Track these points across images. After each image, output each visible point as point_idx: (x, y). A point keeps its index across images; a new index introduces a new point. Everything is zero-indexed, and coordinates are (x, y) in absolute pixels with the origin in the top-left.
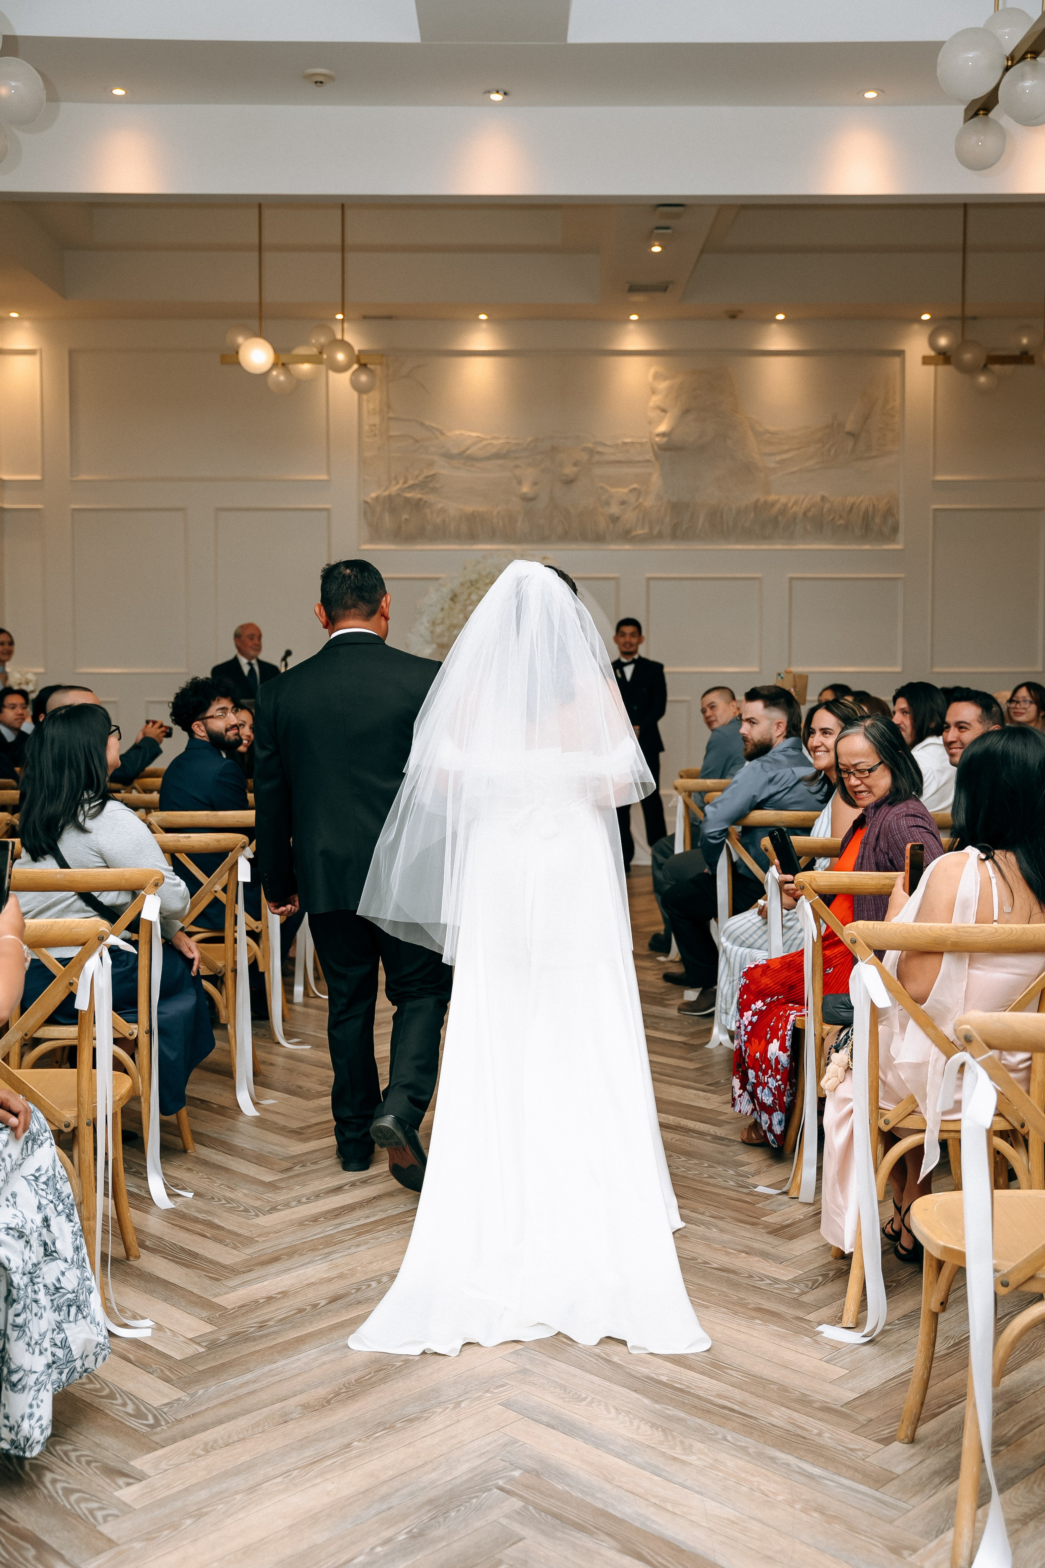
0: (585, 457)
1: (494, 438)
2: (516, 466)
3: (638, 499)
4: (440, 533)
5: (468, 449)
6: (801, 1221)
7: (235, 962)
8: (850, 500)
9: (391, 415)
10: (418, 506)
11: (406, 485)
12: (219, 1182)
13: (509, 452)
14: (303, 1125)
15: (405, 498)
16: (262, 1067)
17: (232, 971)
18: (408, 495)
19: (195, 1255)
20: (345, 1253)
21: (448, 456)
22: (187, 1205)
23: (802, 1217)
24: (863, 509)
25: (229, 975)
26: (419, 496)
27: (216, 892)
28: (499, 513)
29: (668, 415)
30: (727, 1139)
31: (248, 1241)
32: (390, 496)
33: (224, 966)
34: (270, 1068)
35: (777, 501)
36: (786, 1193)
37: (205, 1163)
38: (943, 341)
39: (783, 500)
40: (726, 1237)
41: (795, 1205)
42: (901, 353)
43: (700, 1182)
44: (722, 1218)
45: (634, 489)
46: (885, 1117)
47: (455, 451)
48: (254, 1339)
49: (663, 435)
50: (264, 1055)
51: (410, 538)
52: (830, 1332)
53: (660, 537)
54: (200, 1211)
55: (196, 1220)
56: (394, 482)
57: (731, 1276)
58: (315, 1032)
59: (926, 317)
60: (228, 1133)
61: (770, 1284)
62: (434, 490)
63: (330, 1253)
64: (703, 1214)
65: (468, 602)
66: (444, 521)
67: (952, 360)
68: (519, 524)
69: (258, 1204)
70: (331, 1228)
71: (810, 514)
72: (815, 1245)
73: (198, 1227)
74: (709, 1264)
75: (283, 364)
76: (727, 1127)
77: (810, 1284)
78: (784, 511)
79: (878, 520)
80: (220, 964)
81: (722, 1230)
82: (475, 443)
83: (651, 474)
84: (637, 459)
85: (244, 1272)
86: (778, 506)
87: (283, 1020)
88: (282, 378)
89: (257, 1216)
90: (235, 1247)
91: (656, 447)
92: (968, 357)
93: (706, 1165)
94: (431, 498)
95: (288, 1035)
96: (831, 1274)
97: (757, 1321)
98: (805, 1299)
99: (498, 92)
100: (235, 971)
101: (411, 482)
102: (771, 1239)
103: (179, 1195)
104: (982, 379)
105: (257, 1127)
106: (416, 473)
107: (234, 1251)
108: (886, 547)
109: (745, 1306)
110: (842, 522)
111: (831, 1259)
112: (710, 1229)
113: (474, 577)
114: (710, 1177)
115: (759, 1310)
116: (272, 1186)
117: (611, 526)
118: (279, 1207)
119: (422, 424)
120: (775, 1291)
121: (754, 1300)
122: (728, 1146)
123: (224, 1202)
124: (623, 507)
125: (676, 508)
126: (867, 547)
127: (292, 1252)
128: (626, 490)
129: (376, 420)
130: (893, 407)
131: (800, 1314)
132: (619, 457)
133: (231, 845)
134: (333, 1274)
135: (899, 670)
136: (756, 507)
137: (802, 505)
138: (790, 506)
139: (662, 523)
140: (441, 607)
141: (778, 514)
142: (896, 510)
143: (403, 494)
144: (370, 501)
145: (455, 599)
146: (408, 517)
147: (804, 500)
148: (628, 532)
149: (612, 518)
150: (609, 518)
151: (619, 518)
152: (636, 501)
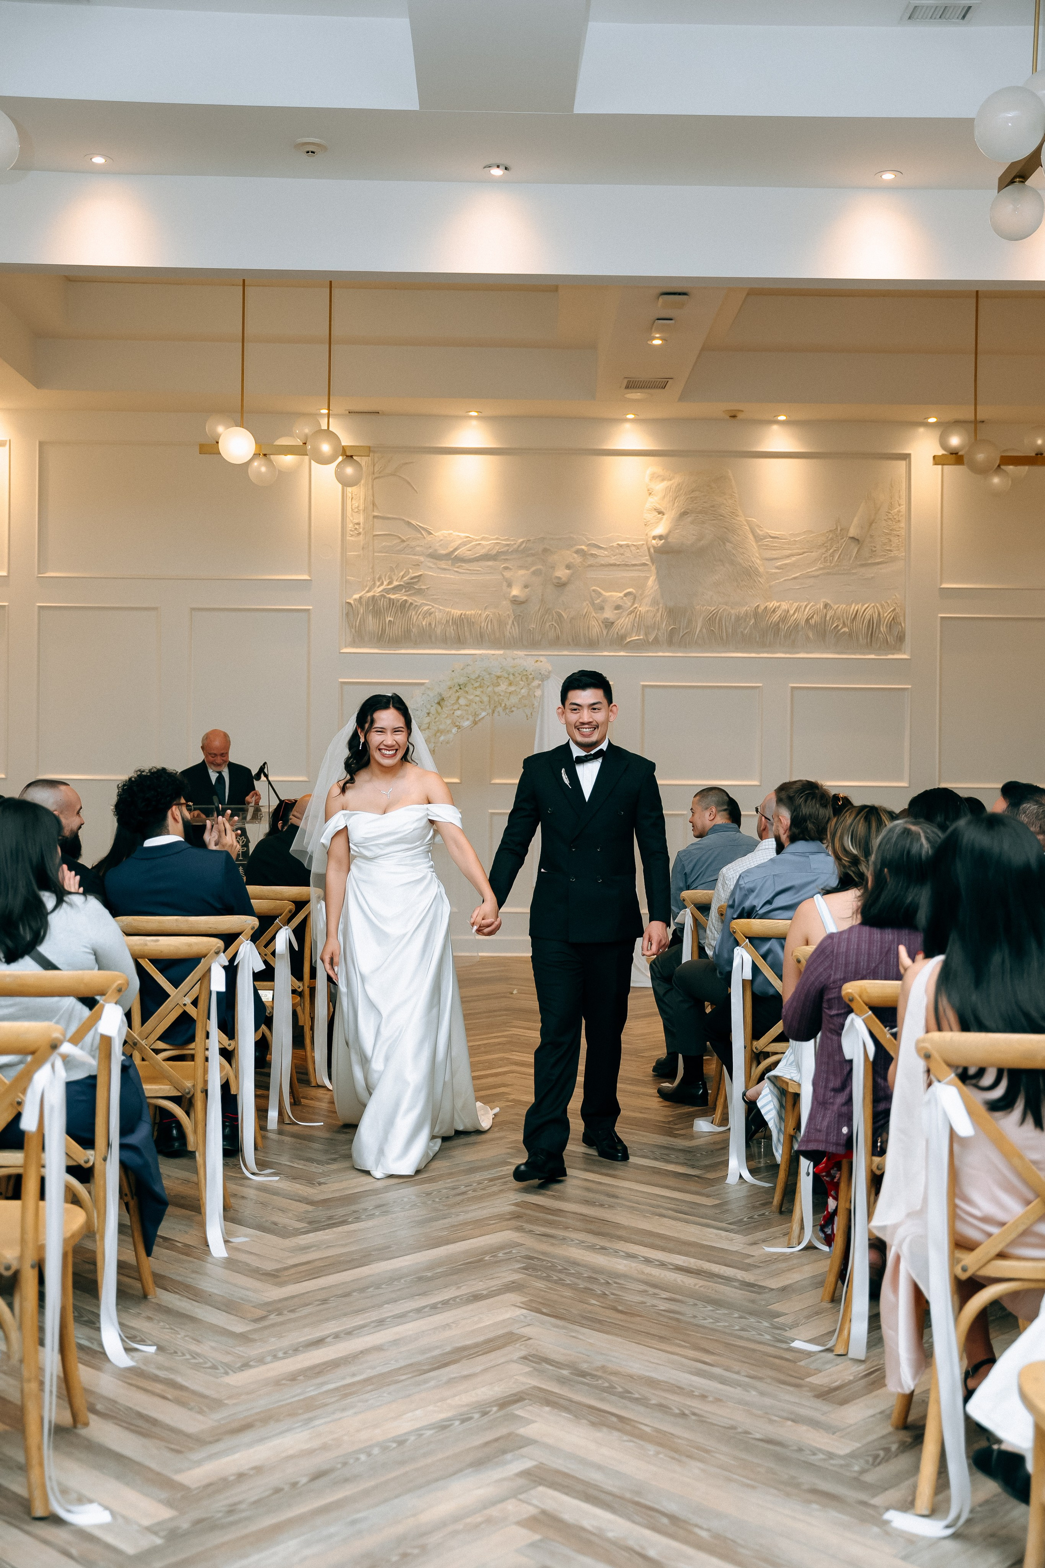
0: (577, 559)
1: (483, 539)
2: (506, 568)
3: (633, 603)
4: (425, 637)
5: (456, 550)
6: (850, 1382)
7: (206, 1082)
8: (854, 607)
9: (376, 514)
10: (404, 607)
11: (390, 587)
12: (183, 1333)
13: (499, 553)
14: (279, 1266)
15: (390, 599)
16: (232, 1200)
17: (202, 1092)
18: (393, 597)
19: (154, 1422)
20: (328, 1419)
21: (435, 556)
22: (147, 1360)
23: (851, 1378)
24: (868, 617)
25: (199, 1096)
26: (405, 598)
27: (185, 1005)
28: (487, 616)
29: (665, 517)
30: (757, 1285)
31: (216, 1404)
32: (374, 596)
33: (194, 1086)
34: (242, 1202)
35: (779, 607)
36: (830, 1350)
37: (167, 1311)
38: (955, 441)
39: (784, 606)
40: (768, 1401)
41: (843, 1364)
42: (906, 457)
43: (729, 1334)
44: (760, 1379)
45: (629, 593)
46: (963, 1263)
47: (443, 552)
48: (223, 1527)
49: (660, 537)
50: (234, 1187)
51: (395, 642)
52: (900, 1521)
53: (656, 641)
54: (160, 1367)
55: (156, 1379)
56: (378, 583)
57: (778, 1449)
58: (291, 1162)
59: (932, 420)
60: (194, 1275)
61: (824, 1460)
62: (420, 592)
63: (311, 1420)
64: (738, 1373)
65: (456, 707)
66: (430, 624)
67: (965, 460)
68: (509, 627)
69: (227, 1359)
70: (312, 1388)
71: (812, 622)
72: (871, 1412)
73: (158, 1388)
74: (749, 1433)
75: (265, 455)
76: (758, 1271)
77: (870, 1459)
78: (784, 618)
79: (883, 629)
80: (188, 1084)
81: (762, 1394)
82: (464, 544)
83: (647, 578)
84: (633, 563)
85: (211, 1443)
86: (778, 613)
87: (256, 1149)
88: (263, 469)
89: (227, 1373)
90: (201, 1412)
91: (652, 550)
92: (980, 457)
93: (736, 1315)
94: (418, 600)
95: (261, 1164)
96: (894, 1447)
97: (815, 1506)
98: (869, 1478)
99: (498, 167)
100: (206, 1092)
101: (396, 583)
102: (818, 1404)
103: (136, 1350)
104: (996, 480)
105: (226, 1268)
106: (402, 574)
107: (200, 1417)
108: (890, 657)
109: (798, 1486)
110: (846, 629)
111: (890, 1429)
112: (748, 1391)
113: (462, 680)
114: (742, 1330)
115: (814, 1491)
116: (244, 1338)
118: (251, 1363)
119: (409, 523)
120: (830, 1468)
121: (808, 1479)
122: (759, 1293)
123: (188, 1357)
124: (616, 611)
125: (673, 613)
126: (873, 656)
127: (267, 1418)
128: (621, 595)
129: (361, 519)
130: (899, 511)
131: (863, 1496)
132: (612, 561)
133: (204, 951)
134: (316, 1443)
135: (906, 785)
136: (756, 614)
137: (804, 611)
138: (792, 612)
139: (658, 629)
140: (428, 711)
141: (779, 621)
142: (902, 618)
143: (388, 596)
144: (352, 602)
145: (442, 703)
146: (392, 619)
147: (806, 606)
148: (622, 638)
151: (613, 623)
152: (631, 606)
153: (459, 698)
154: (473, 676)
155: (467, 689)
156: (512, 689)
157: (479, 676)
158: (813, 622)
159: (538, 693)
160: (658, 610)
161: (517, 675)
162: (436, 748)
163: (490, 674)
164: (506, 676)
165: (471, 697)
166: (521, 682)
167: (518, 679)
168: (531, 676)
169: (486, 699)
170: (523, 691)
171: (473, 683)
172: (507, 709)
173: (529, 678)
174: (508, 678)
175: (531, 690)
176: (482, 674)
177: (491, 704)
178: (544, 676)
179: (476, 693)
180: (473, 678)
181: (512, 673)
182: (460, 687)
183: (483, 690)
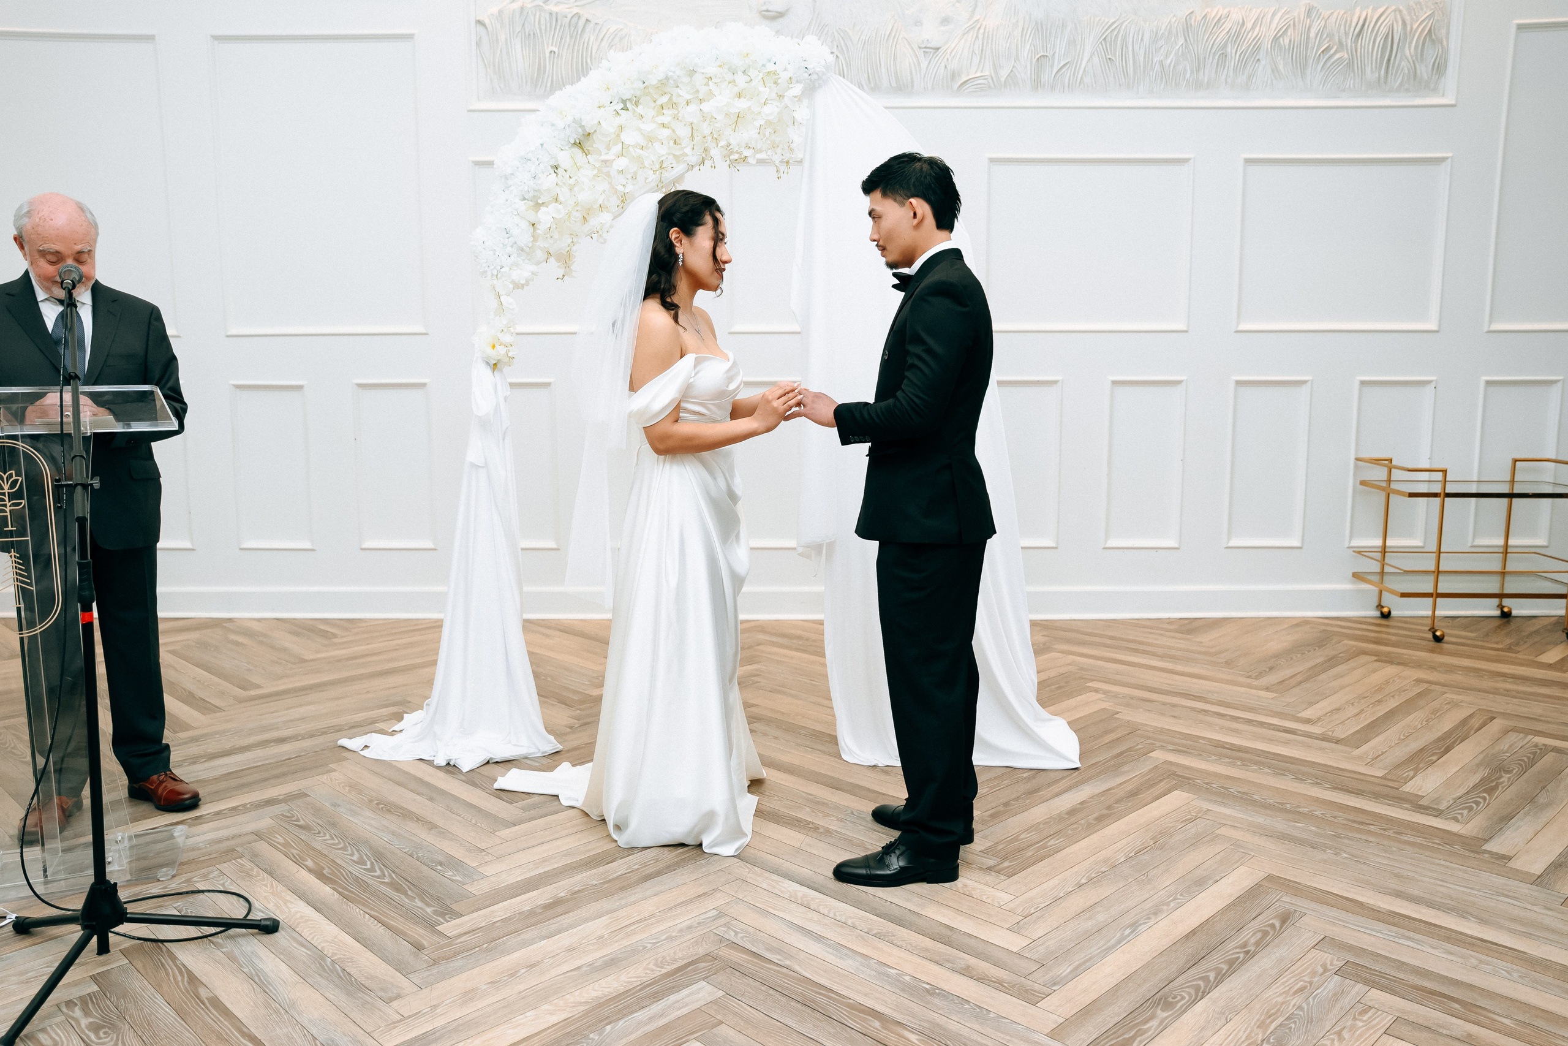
3: (973, 14)
8: (1358, 14)
10: (575, 26)
15: (551, 14)
18: (555, 9)
24: (1383, 29)
26: (576, 10)
32: (522, 8)
39: (1236, 16)
53: (1011, 82)
71: (1285, 40)
78: (1236, 37)
79: (1409, 51)
86: (1227, 26)
108: (1418, 100)
110: (1342, 55)
117: (924, 63)
124: (943, 28)
125: (1042, 29)
126: (1386, 103)
135: (1433, 326)
136: (1187, 27)
137: (1271, 22)
138: (1249, 25)
139: (1017, 59)
140: (553, 163)
141: (1226, 43)
142: (1443, 31)
143: (546, 8)
144: (487, 21)
145: (587, 145)
146: (556, 50)
147: (1274, 15)
148: (954, 76)
149: (926, 48)
150: (920, 48)
151: (938, 49)
152: (971, 17)
153: (621, 128)
154: (653, 81)
155: (640, 110)
156: (742, 104)
157: (667, 78)
158: (1287, 41)
159: (801, 113)
161: (753, 73)
162: (574, 248)
163: (692, 72)
164: (730, 77)
165: (648, 127)
166: (762, 89)
167: (753, 83)
168: (784, 76)
169: (683, 132)
170: (767, 109)
171: (656, 96)
172: (732, 153)
173: (779, 81)
174: (734, 81)
175: (787, 107)
176: (674, 72)
177: (695, 142)
178: (815, 77)
179: (661, 119)
180: (654, 82)
181: (743, 69)
182: (625, 105)
183: (676, 112)
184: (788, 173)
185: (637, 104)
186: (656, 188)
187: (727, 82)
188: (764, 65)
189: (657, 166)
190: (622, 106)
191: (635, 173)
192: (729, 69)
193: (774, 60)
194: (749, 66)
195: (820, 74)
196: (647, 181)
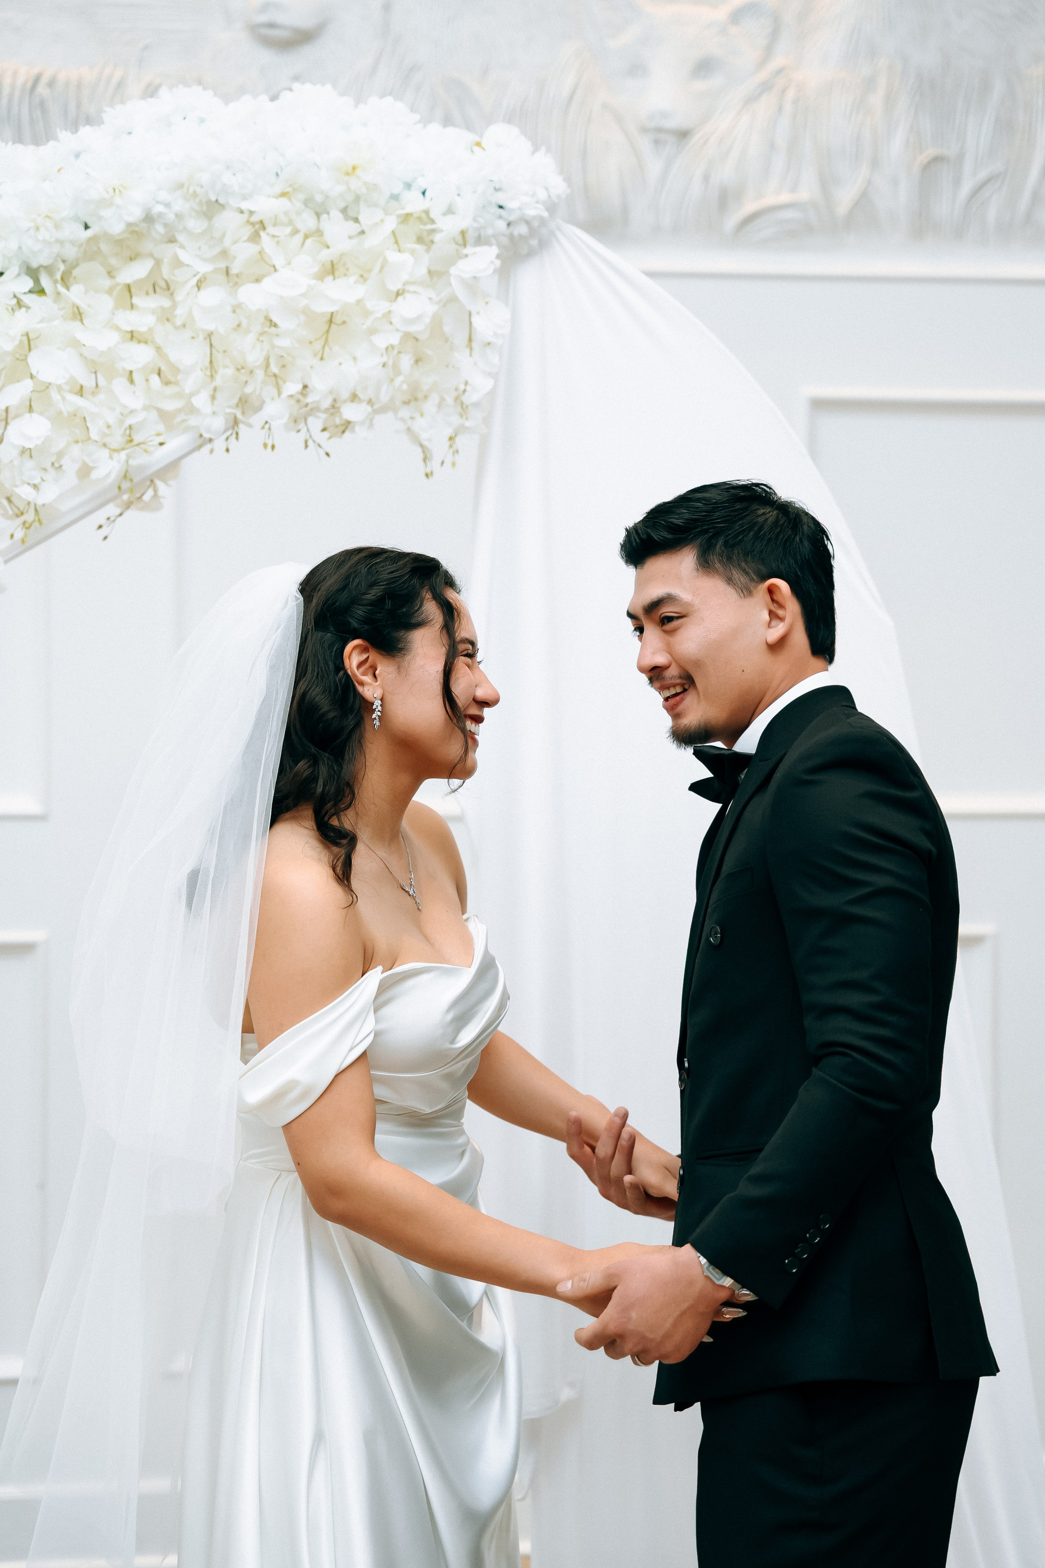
3: (769, 53)
45: (751, 10)
117: (654, 167)
124: (700, 85)
125: (933, 90)
128: (721, 14)
148: (724, 199)
149: (659, 130)
150: (644, 130)
151: (686, 134)
152: (763, 62)
153: (29, 342)
154: (112, 224)
155: (76, 294)
156: (340, 293)
157: (149, 219)
160: (870, 84)
161: (367, 217)
163: (214, 208)
164: (307, 221)
165: (97, 338)
166: (393, 256)
167: (373, 241)
168: (449, 226)
169: (187, 355)
170: (406, 307)
171: (113, 261)
172: (314, 410)
173: (437, 237)
174: (319, 233)
175: (453, 299)
176: (167, 205)
177: (218, 381)
178: (523, 229)
179: (129, 320)
180: (117, 228)
181: (342, 205)
182: (37, 281)
183: (166, 303)
184: (454, 464)
185: (65, 280)
186: (116, 491)
187: (299, 237)
188: (395, 197)
189: (117, 440)
190: (29, 283)
191: (60, 455)
192: (307, 202)
193: (422, 183)
194: (357, 199)
195: (536, 224)
196: (94, 475)
